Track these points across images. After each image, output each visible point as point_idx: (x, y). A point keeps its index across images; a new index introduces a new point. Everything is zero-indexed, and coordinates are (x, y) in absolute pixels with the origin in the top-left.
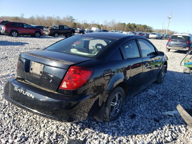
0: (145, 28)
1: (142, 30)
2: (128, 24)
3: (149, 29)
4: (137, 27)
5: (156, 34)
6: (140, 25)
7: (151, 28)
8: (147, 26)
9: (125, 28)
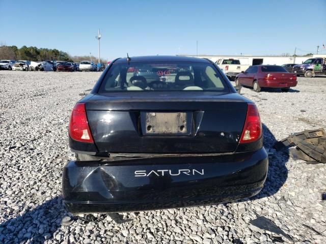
0: (56, 54)
1: (52, 58)
2: (22, 49)
3: (63, 55)
4: (41, 53)
5: (89, 64)
6: (47, 50)
7: (66, 54)
8: (59, 51)
9: (19, 56)
